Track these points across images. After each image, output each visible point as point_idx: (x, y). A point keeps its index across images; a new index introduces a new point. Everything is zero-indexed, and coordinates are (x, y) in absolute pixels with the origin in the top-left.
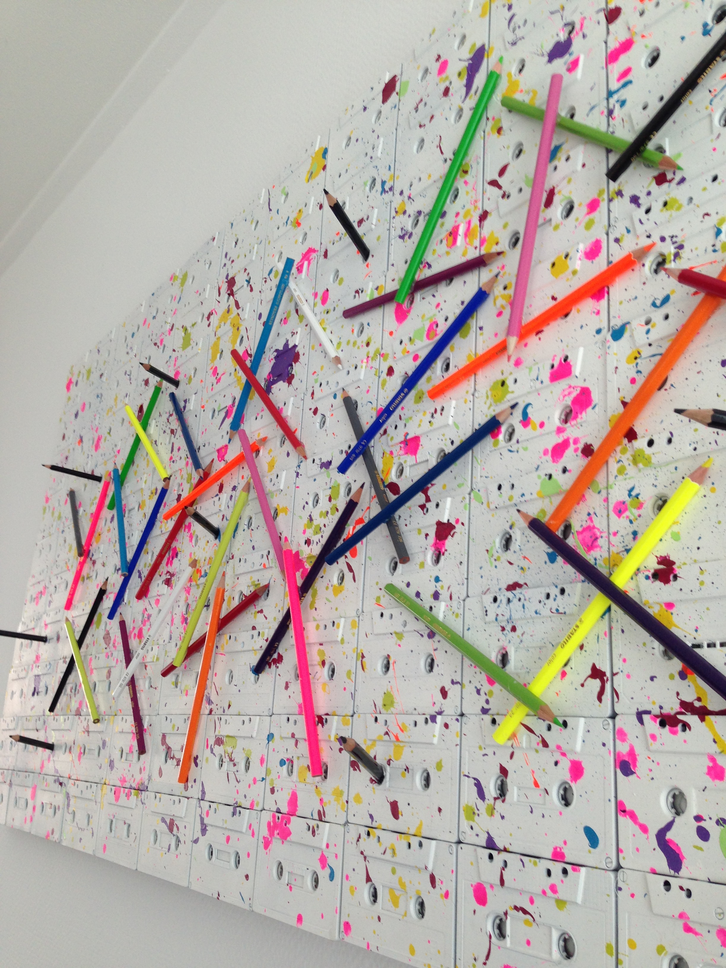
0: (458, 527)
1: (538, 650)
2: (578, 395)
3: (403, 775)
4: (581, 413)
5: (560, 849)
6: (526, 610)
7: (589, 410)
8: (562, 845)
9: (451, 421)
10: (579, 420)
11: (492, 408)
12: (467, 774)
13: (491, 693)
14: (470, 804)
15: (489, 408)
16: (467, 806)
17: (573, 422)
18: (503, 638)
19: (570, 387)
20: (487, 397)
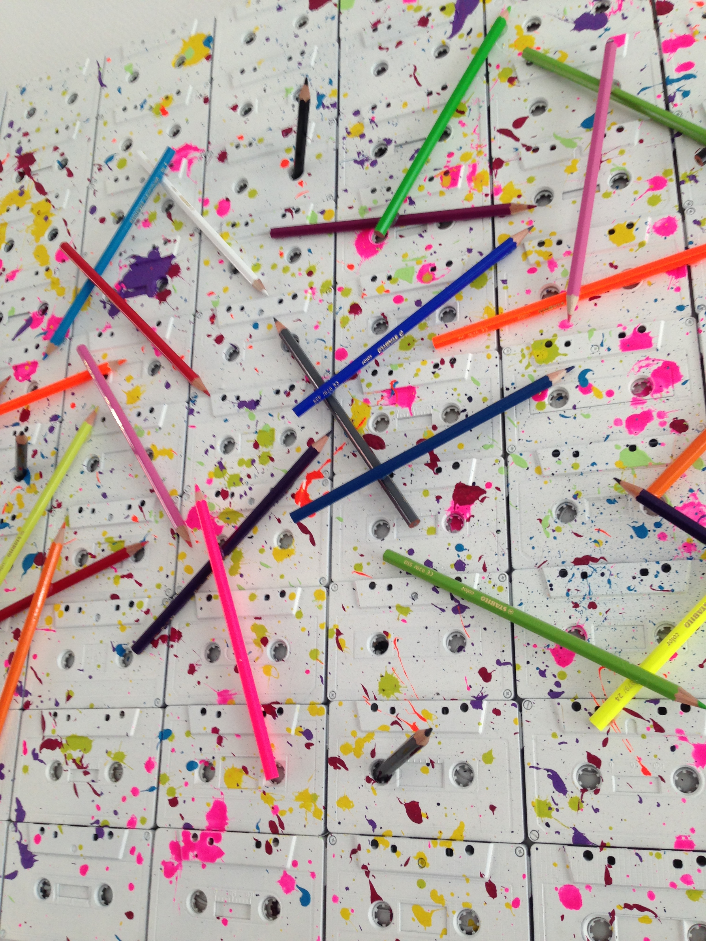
0: (490, 492)
1: (630, 629)
2: (659, 368)
3: (425, 772)
4: (667, 387)
5: (686, 837)
6: (613, 585)
7: (678, 385)
8: (689, 833)
9: (467, 375)
10: (664, 394)
11: (531, 369)
12: (535, 765)
13: (563, 675)
14: (543, 799)
15: (527, 367)
16: (539, 802)
17: (656, 396)
18: (577, 614)
19: (648, 359)
20: (523, 356)
